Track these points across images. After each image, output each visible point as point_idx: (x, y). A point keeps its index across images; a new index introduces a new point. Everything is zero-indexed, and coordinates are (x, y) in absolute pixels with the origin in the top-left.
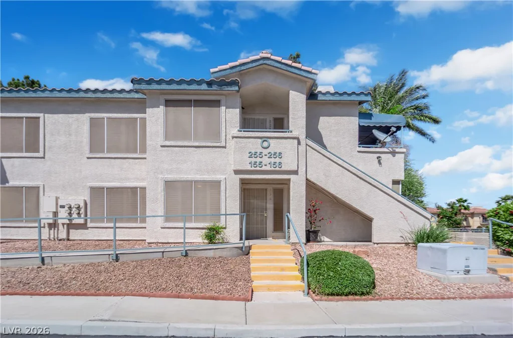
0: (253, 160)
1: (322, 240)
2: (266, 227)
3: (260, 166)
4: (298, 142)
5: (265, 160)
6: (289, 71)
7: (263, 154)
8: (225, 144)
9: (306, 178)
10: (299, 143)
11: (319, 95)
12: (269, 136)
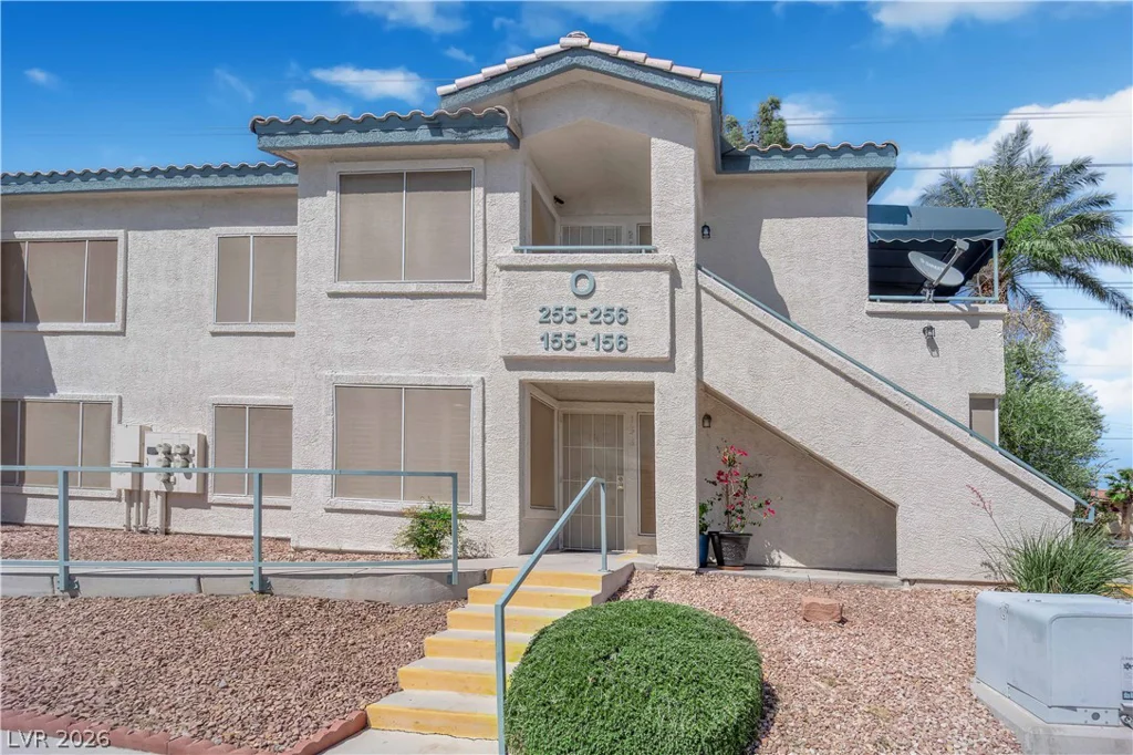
0: (552, 329)
1: (776, 562)
2: (621, 521)
3: (570, 345)
4: (671, 279)
5: (584, 330)
6: (638, 82)
7: (578, 314)
8: (481, 286)
9: (699, 380)
10: (676, 282)
11: (752, 158)
12: (592, 262)
